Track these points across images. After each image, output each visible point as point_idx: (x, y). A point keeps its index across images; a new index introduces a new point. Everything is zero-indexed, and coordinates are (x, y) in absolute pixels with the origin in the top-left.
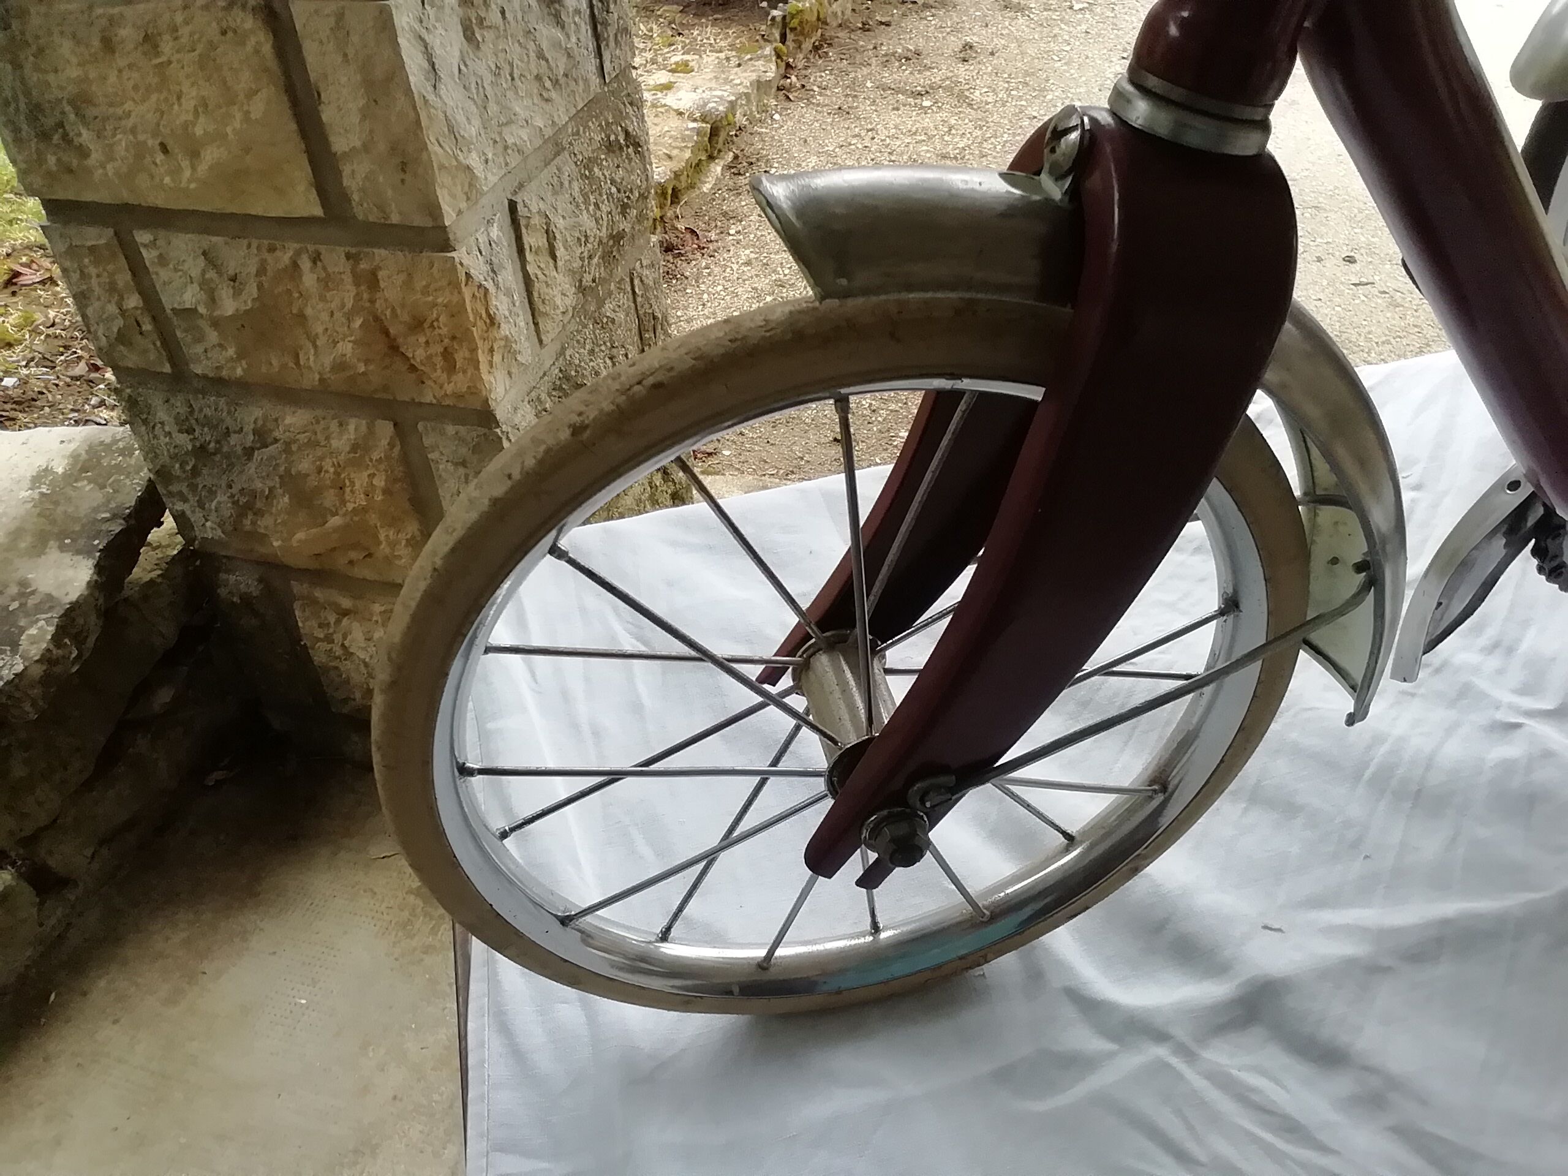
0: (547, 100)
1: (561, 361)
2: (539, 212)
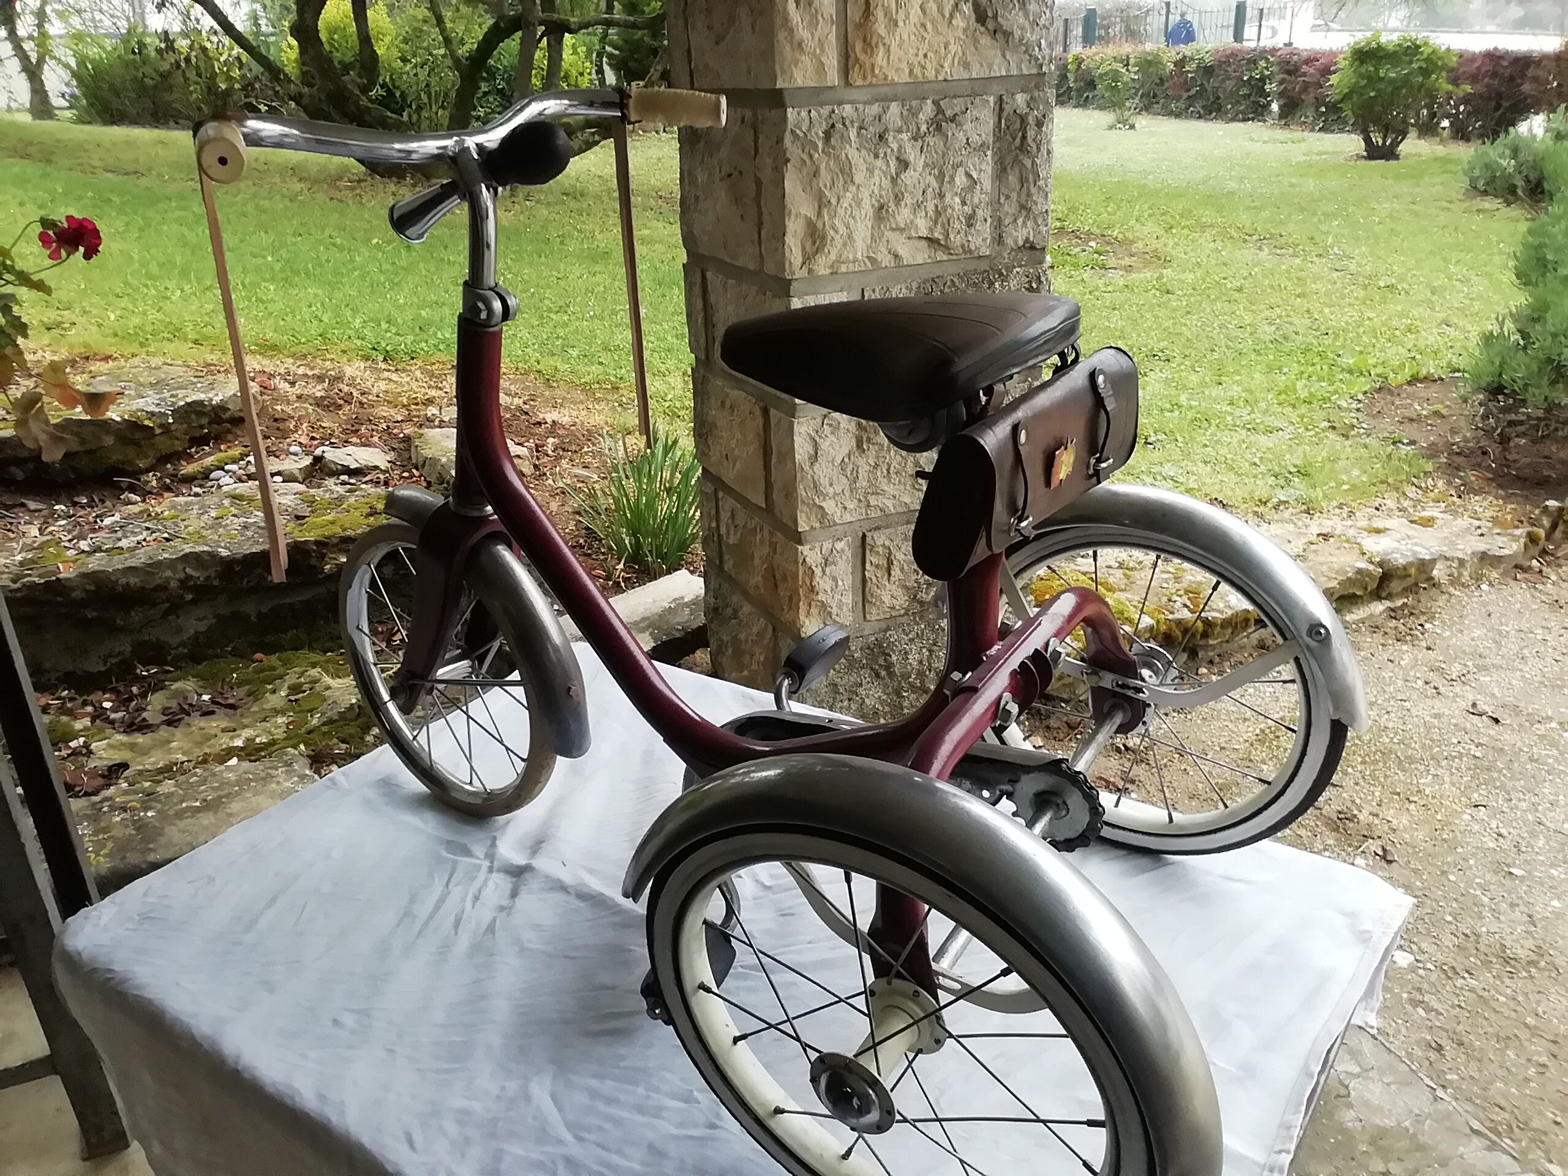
1: (881, 635)
2: (883, 545)
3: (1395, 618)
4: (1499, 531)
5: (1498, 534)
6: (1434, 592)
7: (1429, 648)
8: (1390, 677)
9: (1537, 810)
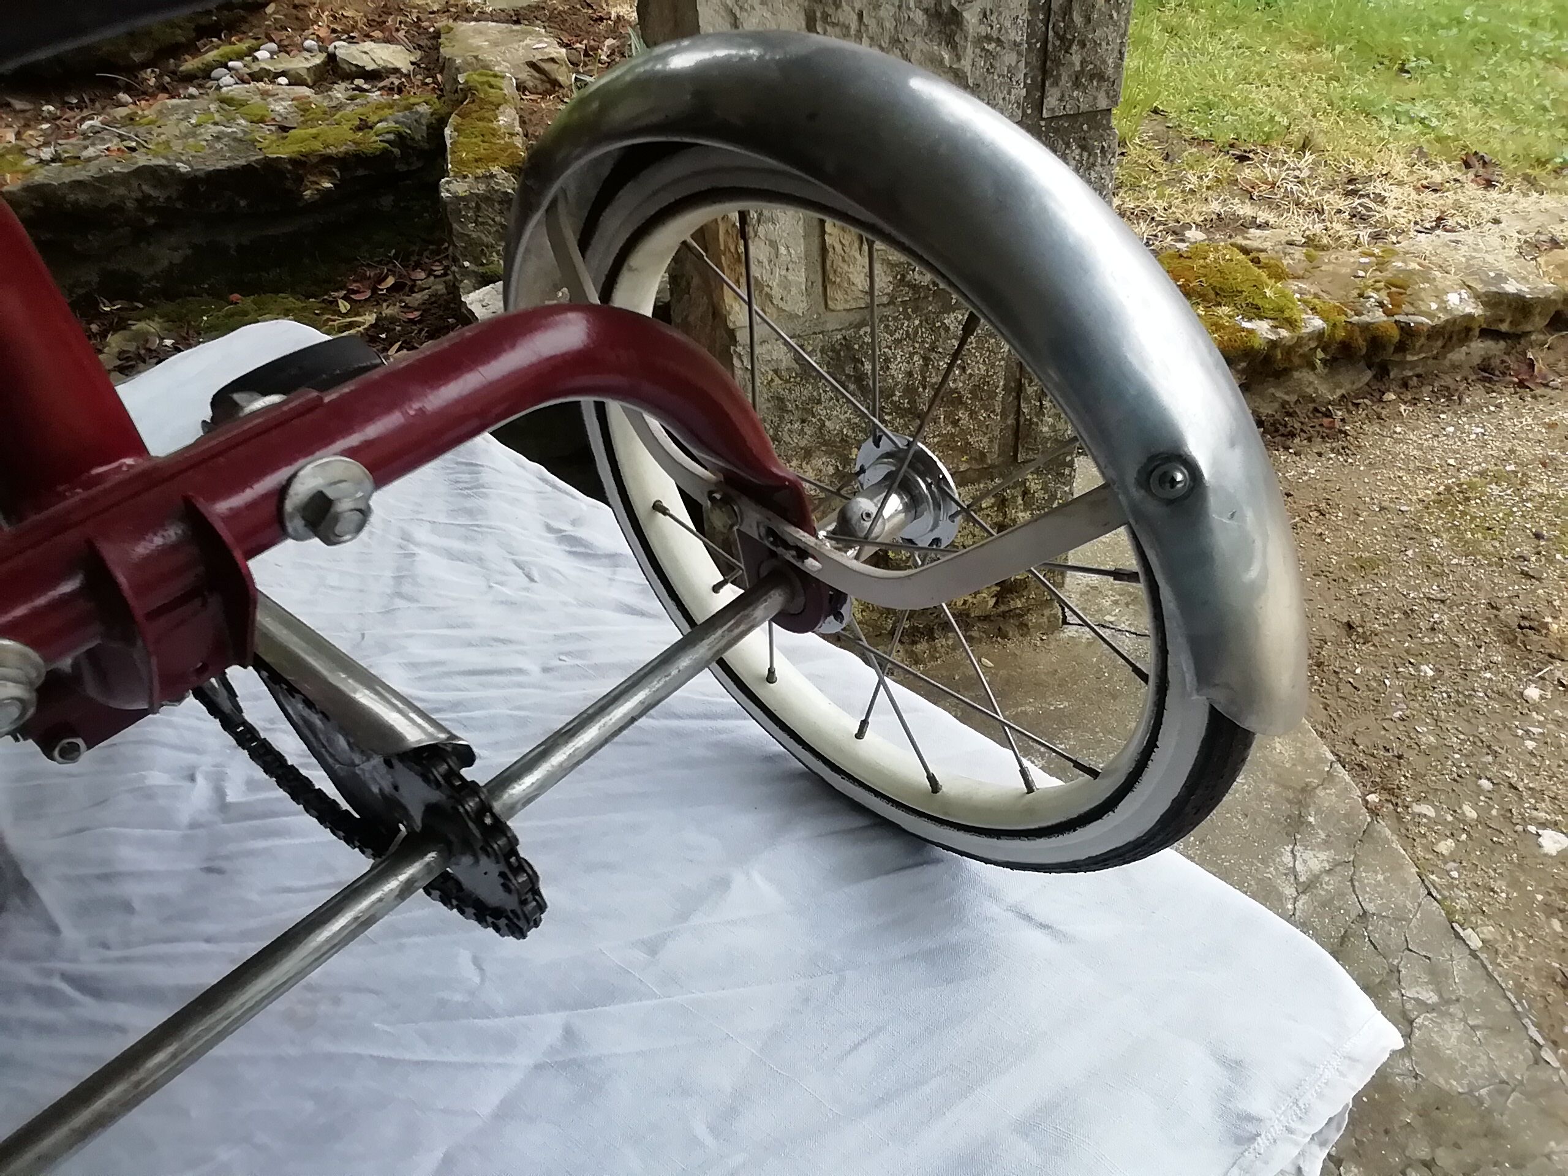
1: (851, 332)
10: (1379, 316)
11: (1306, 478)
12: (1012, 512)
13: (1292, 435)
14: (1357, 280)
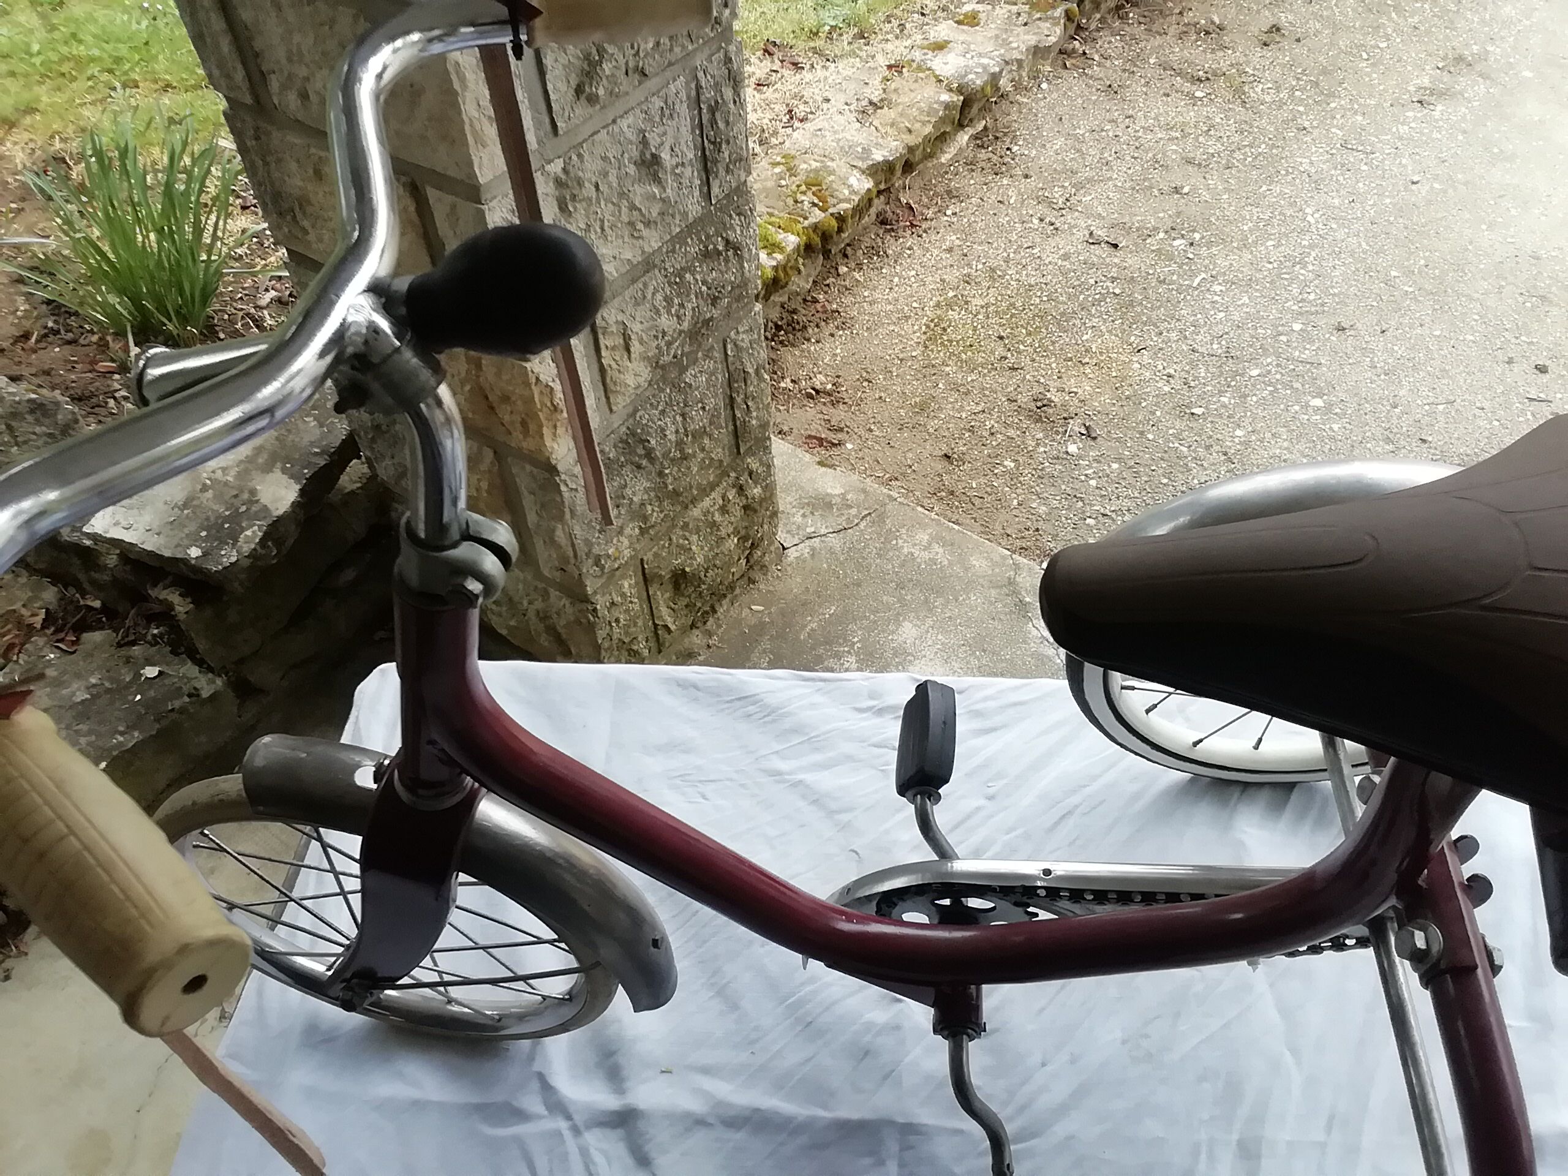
0: (638, 238)
1: (631, 421)
2: (617, 322)
3: (982, 147)
4: (1038, 15)
5: (1040, 19)
6: (1004, 104)
7: (1026, 176)
8: (1008, 222)
9: (1186, 338)
10: (817, 216)
11: (839, 358)
12: (749, 493)
13: (805, 327)
14: (784, 189)
